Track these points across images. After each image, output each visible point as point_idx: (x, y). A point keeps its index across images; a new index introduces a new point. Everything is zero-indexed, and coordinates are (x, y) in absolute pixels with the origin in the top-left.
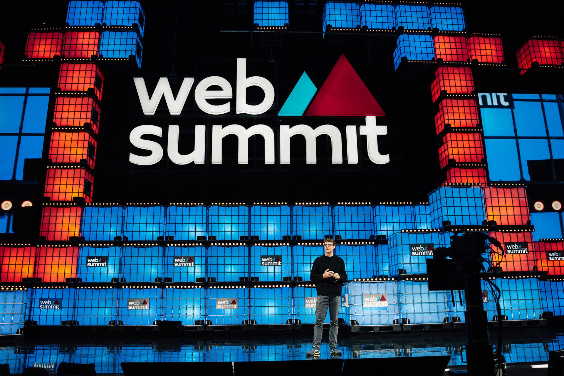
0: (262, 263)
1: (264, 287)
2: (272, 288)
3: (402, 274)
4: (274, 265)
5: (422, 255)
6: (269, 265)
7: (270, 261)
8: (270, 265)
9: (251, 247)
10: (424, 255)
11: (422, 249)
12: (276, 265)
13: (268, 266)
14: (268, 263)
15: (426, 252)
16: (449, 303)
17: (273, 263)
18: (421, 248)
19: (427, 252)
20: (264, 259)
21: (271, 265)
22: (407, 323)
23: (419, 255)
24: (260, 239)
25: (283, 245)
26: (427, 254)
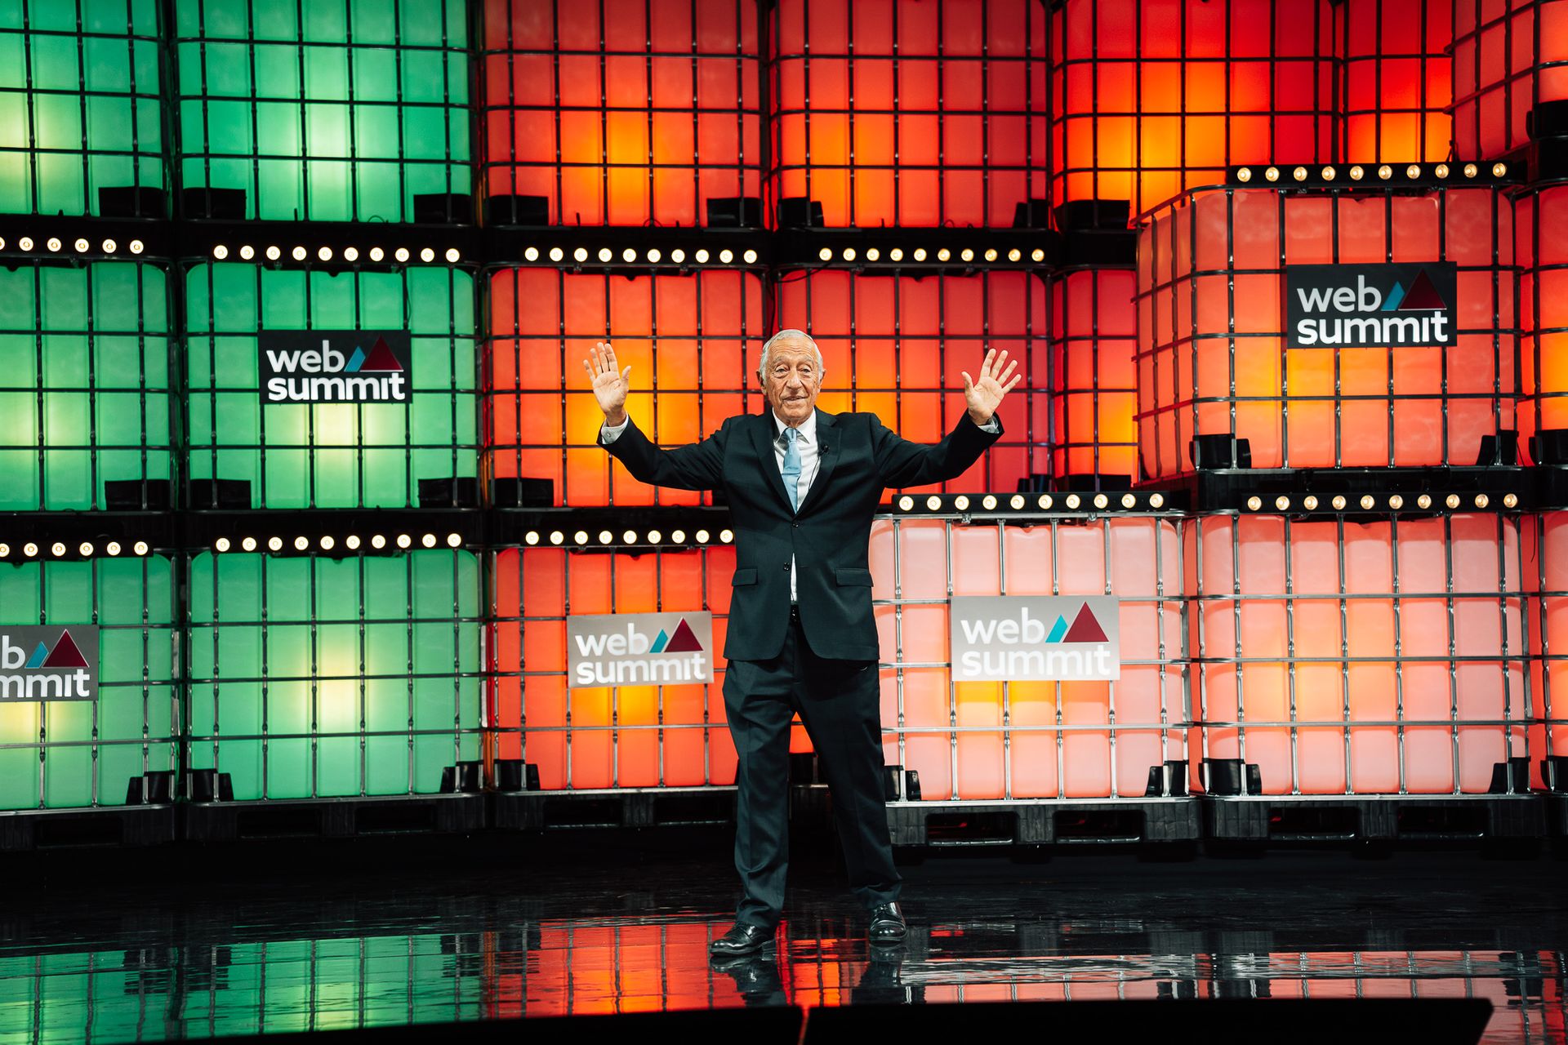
0: (272, 384)
1: (288, 551)
2: (340, 552)
3: (1223, 472)
4: (356, 399)
5: (1363, 339)
6: (321, 400)
7: (327, 368)
8: (328, 395)
9: (189, 266)
10: (1382, 344)
11: (1369, 299)
12: (370, 399)
13: (310, 402)
14: (315, 382)
15: (1396, 321)
16: (1537, 665)
17: (350, 382)
18: (1363, 290)
19: (1401, 324)
20: (284, 355)
21: (335, 399)
22: (1238, 792)
23: (1348, 340)
24: (250, 214)
25: (415, 260)
26: (1401, 338)
